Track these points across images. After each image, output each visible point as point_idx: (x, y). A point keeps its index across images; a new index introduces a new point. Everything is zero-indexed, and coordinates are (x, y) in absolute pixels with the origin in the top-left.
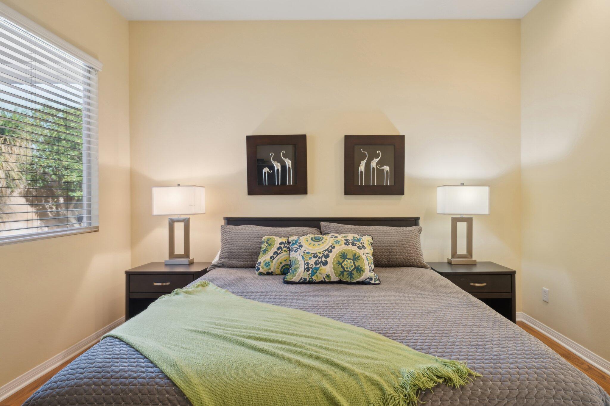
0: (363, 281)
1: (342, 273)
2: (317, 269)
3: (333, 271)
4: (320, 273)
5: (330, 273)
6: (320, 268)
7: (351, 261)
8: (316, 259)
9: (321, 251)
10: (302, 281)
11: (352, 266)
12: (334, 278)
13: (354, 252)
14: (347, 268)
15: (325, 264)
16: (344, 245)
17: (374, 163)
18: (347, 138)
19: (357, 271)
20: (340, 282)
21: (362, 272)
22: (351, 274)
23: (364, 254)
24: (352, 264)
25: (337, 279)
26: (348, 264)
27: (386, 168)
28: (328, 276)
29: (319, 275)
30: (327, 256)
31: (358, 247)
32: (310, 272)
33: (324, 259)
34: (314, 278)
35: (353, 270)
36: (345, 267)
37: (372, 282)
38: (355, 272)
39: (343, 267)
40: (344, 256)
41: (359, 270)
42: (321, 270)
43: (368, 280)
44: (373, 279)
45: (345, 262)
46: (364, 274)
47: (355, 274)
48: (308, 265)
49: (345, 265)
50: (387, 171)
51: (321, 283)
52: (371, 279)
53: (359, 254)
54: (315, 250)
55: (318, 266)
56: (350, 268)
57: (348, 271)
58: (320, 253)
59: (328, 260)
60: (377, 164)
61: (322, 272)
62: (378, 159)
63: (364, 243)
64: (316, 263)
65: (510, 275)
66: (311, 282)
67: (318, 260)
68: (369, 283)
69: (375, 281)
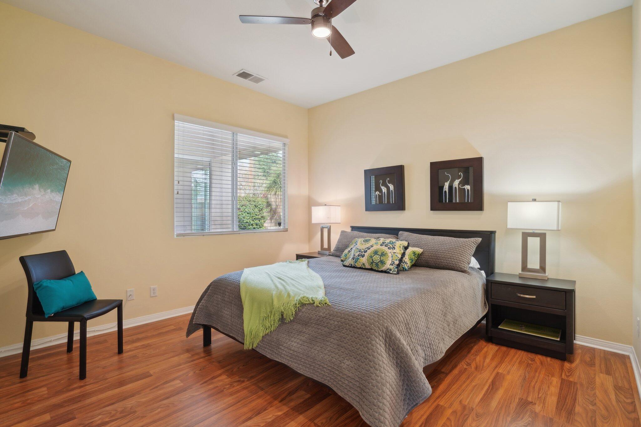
0: (385, 271)
1: (372, 263)
2: (358, 259)
3: (367, 261)
4: (359, 262)
5: (365, 262)
6: (360, 259)
7: (379, 256)
8: (359, 253)
9: (364, 248)
10: (350, 265)
11: (378, 260)
12: (367, 266)
13: (384, 250)
14: (375, 260)
15: (363, 256)
16: (379, 246)
17: (456, 183)
18: (432, 164)
19: (381, 263)
20: (371, 269)
21: (384, 264)
22: (377, 264)
23: (390, 253)
24: (379, 258)
25: (369, 267)
26: (377, 258)
27: (468, 187)
28: (364, 264)
29: (359, 263)
30: (365, 252)
31: (389, 248)
32: (354, 260)
33: (363, 253)
34: (356, 264)
35: (379, 262)
36: (374, 259)
37: (391, 272)
38: (379, 264)
39: (373, 260)
40: (376, 253)
41: (383, 262)
42: (360, 260)
43: (388, 270)
44: (392, 270)
45: (375, 257)
46: (385, 266)
47: (380, 265)
48: (354, 256)
49: (374, 258)
50: (468, 190)
51: (360, 268)
52: (391, 270)
53: (387, 252)
54: (361, 247)
55: (359, 257)
56: (377, 261)
57: (375, 263)
58: (363, 249)
59: (366, 254)
60: (459, 184)
61: (360, 261)
62: (460, 180)
63: (395, 246)
64: (358, 256)
65: (565, 293)
66: (355, 267)
67: (360, 254)
68: (389, 273)
69: (393, 272)
